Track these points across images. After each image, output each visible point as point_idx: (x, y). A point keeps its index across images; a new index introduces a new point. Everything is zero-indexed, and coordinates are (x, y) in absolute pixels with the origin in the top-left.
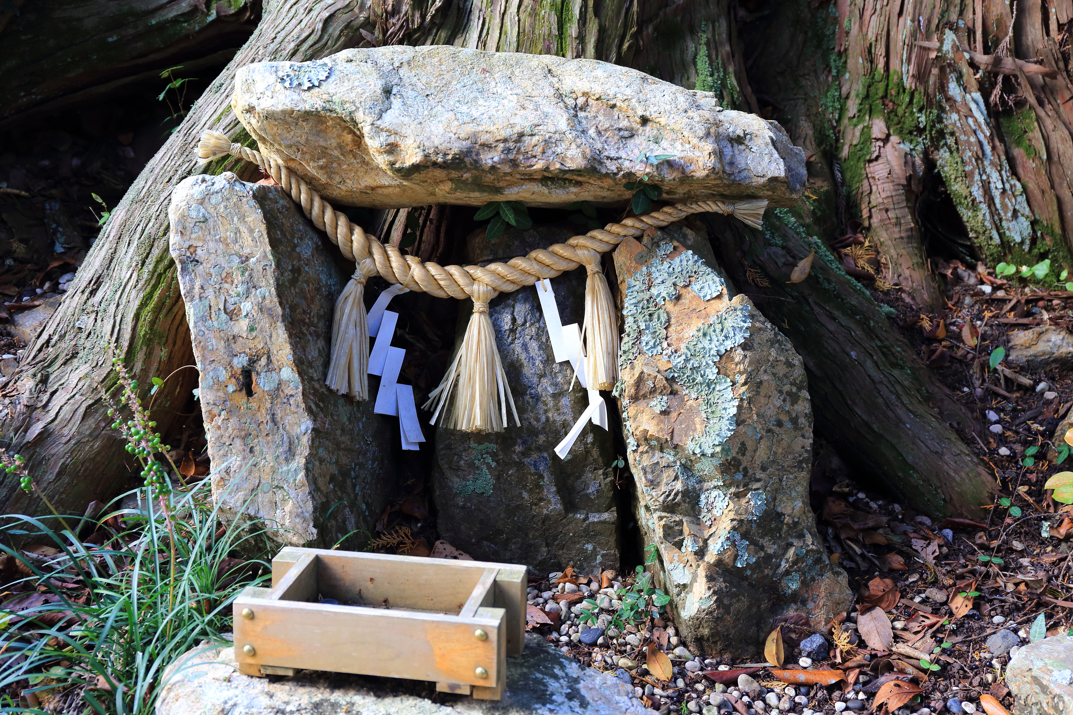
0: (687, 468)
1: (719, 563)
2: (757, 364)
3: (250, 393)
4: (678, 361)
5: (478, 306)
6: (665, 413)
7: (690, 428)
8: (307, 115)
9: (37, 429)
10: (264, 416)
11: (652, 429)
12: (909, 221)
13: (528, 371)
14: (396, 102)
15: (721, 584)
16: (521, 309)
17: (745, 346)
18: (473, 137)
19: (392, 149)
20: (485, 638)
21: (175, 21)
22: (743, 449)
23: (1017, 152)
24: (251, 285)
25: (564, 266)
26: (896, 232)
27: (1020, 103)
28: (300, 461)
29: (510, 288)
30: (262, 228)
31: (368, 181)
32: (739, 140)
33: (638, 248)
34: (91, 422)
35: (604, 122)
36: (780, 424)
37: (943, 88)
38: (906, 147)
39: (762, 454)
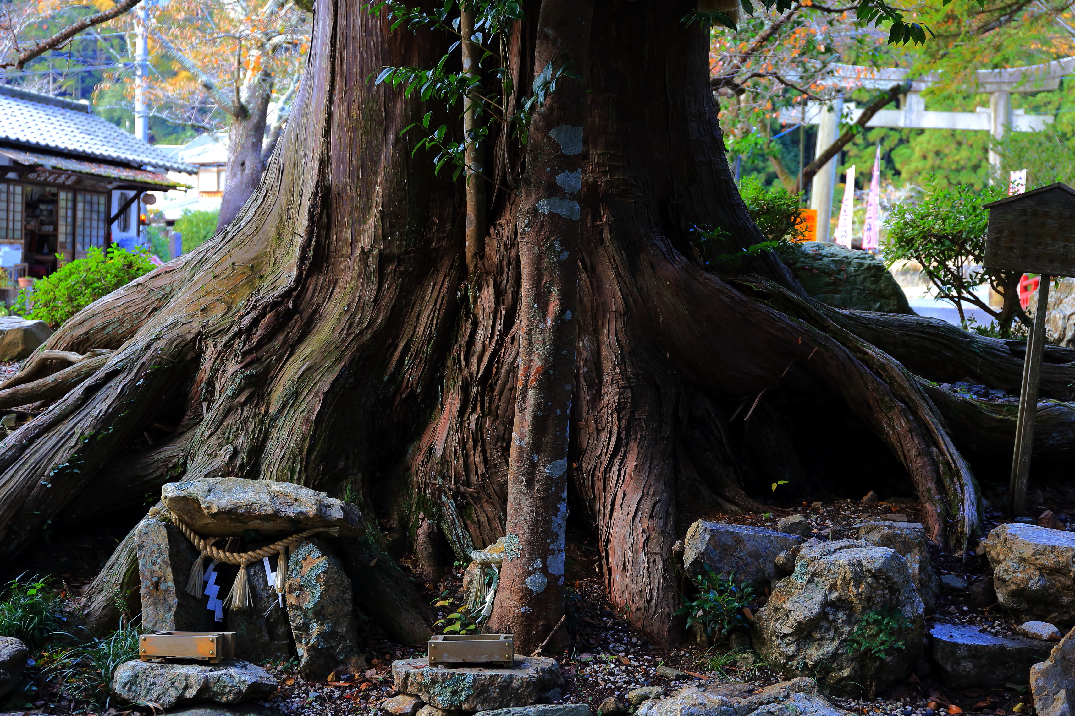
0: (305, 616)
1: (312, 646)
2: (328, 579)
3: (157, 590)
4: (303, 579)
5: (242, 566)
6: (298, 596)
7: (305, 600)
8: (183, 498)
9: (85, 612)
10: (161, 597)
11: (293, 602)
12: (430, 550)
13: (259, 589)
14: (212, 494)
15: (312, 653)
16: (258, 568)
17: (324, 572)
18: (236, 504)
19: (209, 508)
20: (212, 641)
21: (154, 479)
22: (323, 607)
23: (469, 522)
24: (161, 554)
25: (272, 551)
26: (425, 554)
27: (468, 504)
28: (173, 613)
29: (254, 560)
30: (166, 535)
31: (204, 522)
32: (329, 506)
33: (296, 544)
34: (105, 611)
35: (283, 500)
36: (338, 601)
37: (440, 498)
38: (430, 522)
39: (330, 610)
